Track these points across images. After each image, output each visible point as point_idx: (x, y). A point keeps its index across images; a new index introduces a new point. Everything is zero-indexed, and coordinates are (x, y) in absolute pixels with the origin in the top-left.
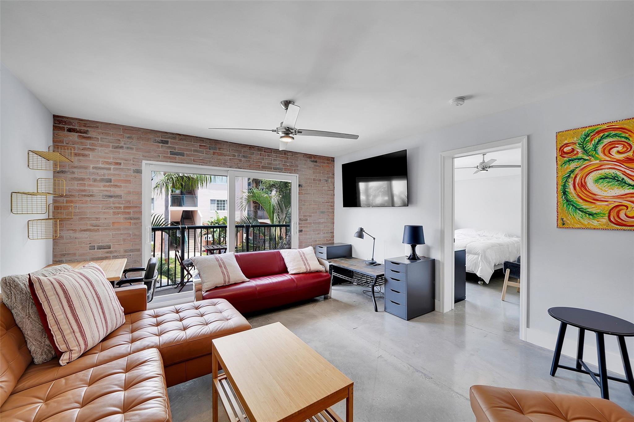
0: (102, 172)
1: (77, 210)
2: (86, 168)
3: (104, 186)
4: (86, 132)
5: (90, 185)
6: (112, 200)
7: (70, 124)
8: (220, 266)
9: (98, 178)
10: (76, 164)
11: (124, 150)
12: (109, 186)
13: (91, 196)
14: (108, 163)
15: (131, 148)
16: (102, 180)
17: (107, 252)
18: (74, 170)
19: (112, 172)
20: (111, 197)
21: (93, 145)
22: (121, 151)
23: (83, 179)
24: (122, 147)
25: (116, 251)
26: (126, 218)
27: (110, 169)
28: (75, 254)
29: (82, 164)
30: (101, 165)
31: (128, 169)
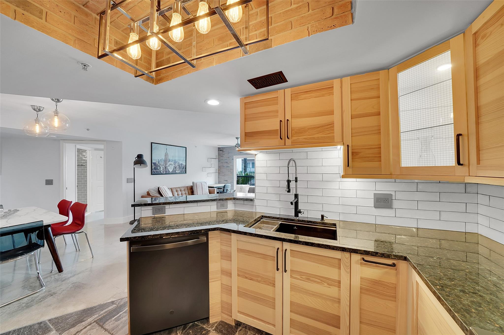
0: (226, 160)
1: (222, 171)
2: (223, 160)
3: (226, 164)
4: (223, 150)
5: (224, 164)
6: (228, 168)
7: (221, 149)
8: (241, 189)
9: (225, 162)
10: (222, 159)
11: (230, 154)
12: (227, 164)
13: (224, 167)
14: (227, 158)
15: (231, 153)
16: (226, 162)
17: (227, 182)
18: (221, 160)
19: (228, 160)
20: (227, 167)
21: (224, 153)
22: (229, 154)
23: (222, 163)
24: (229, 153)
25: (228, 182)
26: (230, 173)
27: (227, 159)
28: (221, 182)
29: (223, 159)
30: (226, 159)
31: (231, 159)
